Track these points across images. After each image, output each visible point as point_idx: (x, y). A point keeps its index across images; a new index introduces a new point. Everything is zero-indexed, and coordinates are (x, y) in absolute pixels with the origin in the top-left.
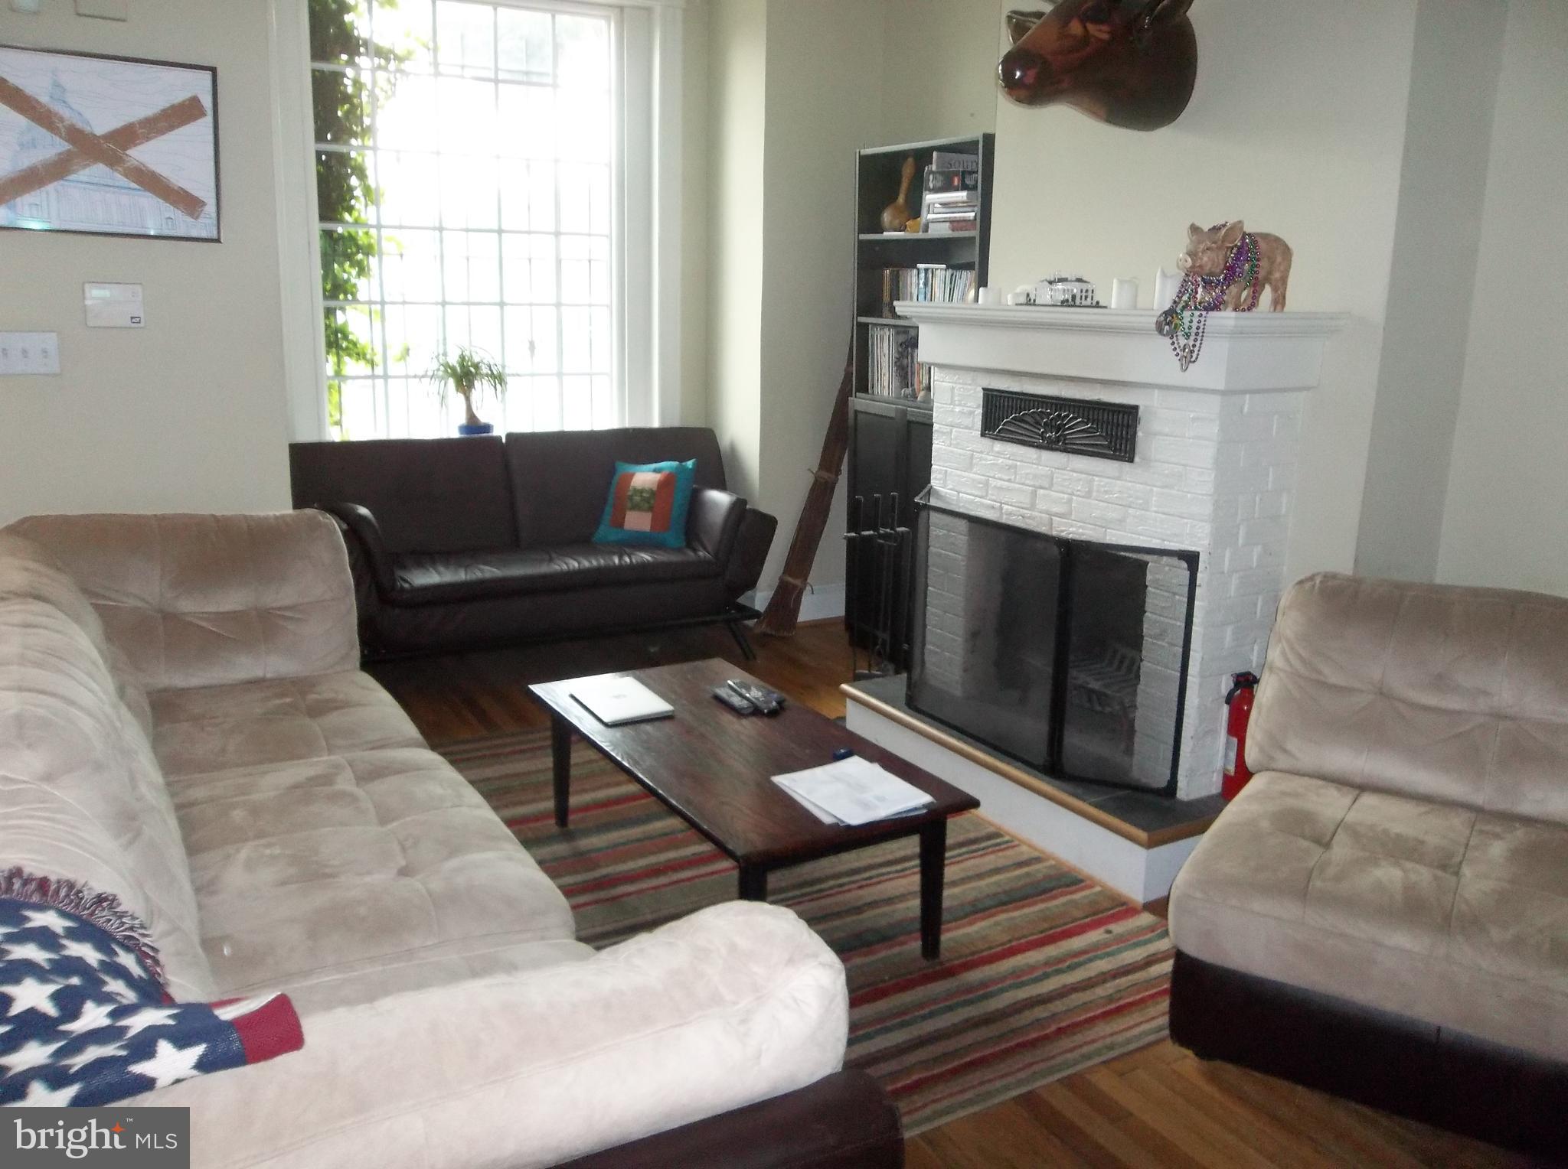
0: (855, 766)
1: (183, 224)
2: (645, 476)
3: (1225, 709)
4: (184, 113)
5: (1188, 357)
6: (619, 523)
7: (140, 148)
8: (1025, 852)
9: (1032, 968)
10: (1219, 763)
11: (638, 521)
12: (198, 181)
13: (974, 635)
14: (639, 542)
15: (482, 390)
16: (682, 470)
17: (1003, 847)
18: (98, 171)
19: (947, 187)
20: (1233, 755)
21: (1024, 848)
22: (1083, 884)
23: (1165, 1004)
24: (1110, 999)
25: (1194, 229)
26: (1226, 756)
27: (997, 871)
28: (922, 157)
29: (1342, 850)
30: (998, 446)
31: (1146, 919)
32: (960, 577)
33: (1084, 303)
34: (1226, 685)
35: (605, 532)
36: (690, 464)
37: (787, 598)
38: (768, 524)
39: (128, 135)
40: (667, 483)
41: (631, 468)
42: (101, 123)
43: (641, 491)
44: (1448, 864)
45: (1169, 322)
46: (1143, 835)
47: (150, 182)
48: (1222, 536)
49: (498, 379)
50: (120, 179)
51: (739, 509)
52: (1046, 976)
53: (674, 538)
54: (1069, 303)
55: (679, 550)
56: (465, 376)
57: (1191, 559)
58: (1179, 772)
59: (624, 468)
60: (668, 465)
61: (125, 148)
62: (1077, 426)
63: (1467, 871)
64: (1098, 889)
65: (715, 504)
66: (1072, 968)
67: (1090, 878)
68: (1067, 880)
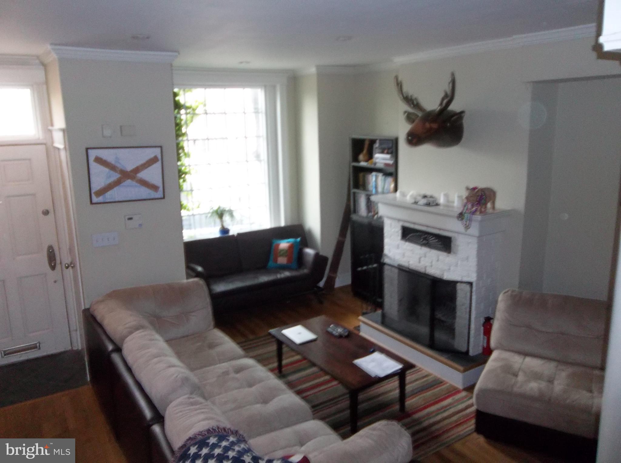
0: (377, 355)
1: (153, 194)
2: (284, 244)
3: (482, 328)
4: (153, 161)
5: (467, 227)
6: (276, 261)
7: (140, 173)
8: (424, 373)
9: (433, 412)
10: (481, 344)
11: (282, 260)
12: (157, 181)
13: (400, 301)
14: (283, 268)
15: (227, 218)
16: (296, 242)
17: (417, 371)
18: (129, 182)
19: (382, 152)
20: (485, 341)
21: (424, 371)
22: (443, 384)
23: (473, 421)
24: (456, 421)
25: (467, 189)
26: (483, 342)
27: (416, 380)
28: (372, 142)
29: (521, 378)
30: (407, 244)
31: (464, 394)
32: (396, 282)
33: (433, 204)
34: (482, 320)
35: (271, 264)
36: (299, 239)
37: (331, 281)
38: (325, 259)
39: (137, 170)
40: (291, 247)
41: (278, 242)
42: (129, 167)
43: (282, 250)
44: (551, 381)
45: (461, 216)
46: (461, 368)
47: (144, 183)
48: (479, 277)
49: (231, 213)
50: (134, 183)
51: (317, 255)
52: (437, 415)
53: (294, 265)
54: (428, 204)
55: (296, 270)
56: (220, 214)
57: (471, 284)
58: (470, 348)
59: (276, 242)
60: (291, 240)
61: (136, 174)
62: (432, 240)
63: (556, 382)
64: (448, 385)
65: (309, 254)
66: (445, 411)
67: (444, 381)
68: (438, 382)
